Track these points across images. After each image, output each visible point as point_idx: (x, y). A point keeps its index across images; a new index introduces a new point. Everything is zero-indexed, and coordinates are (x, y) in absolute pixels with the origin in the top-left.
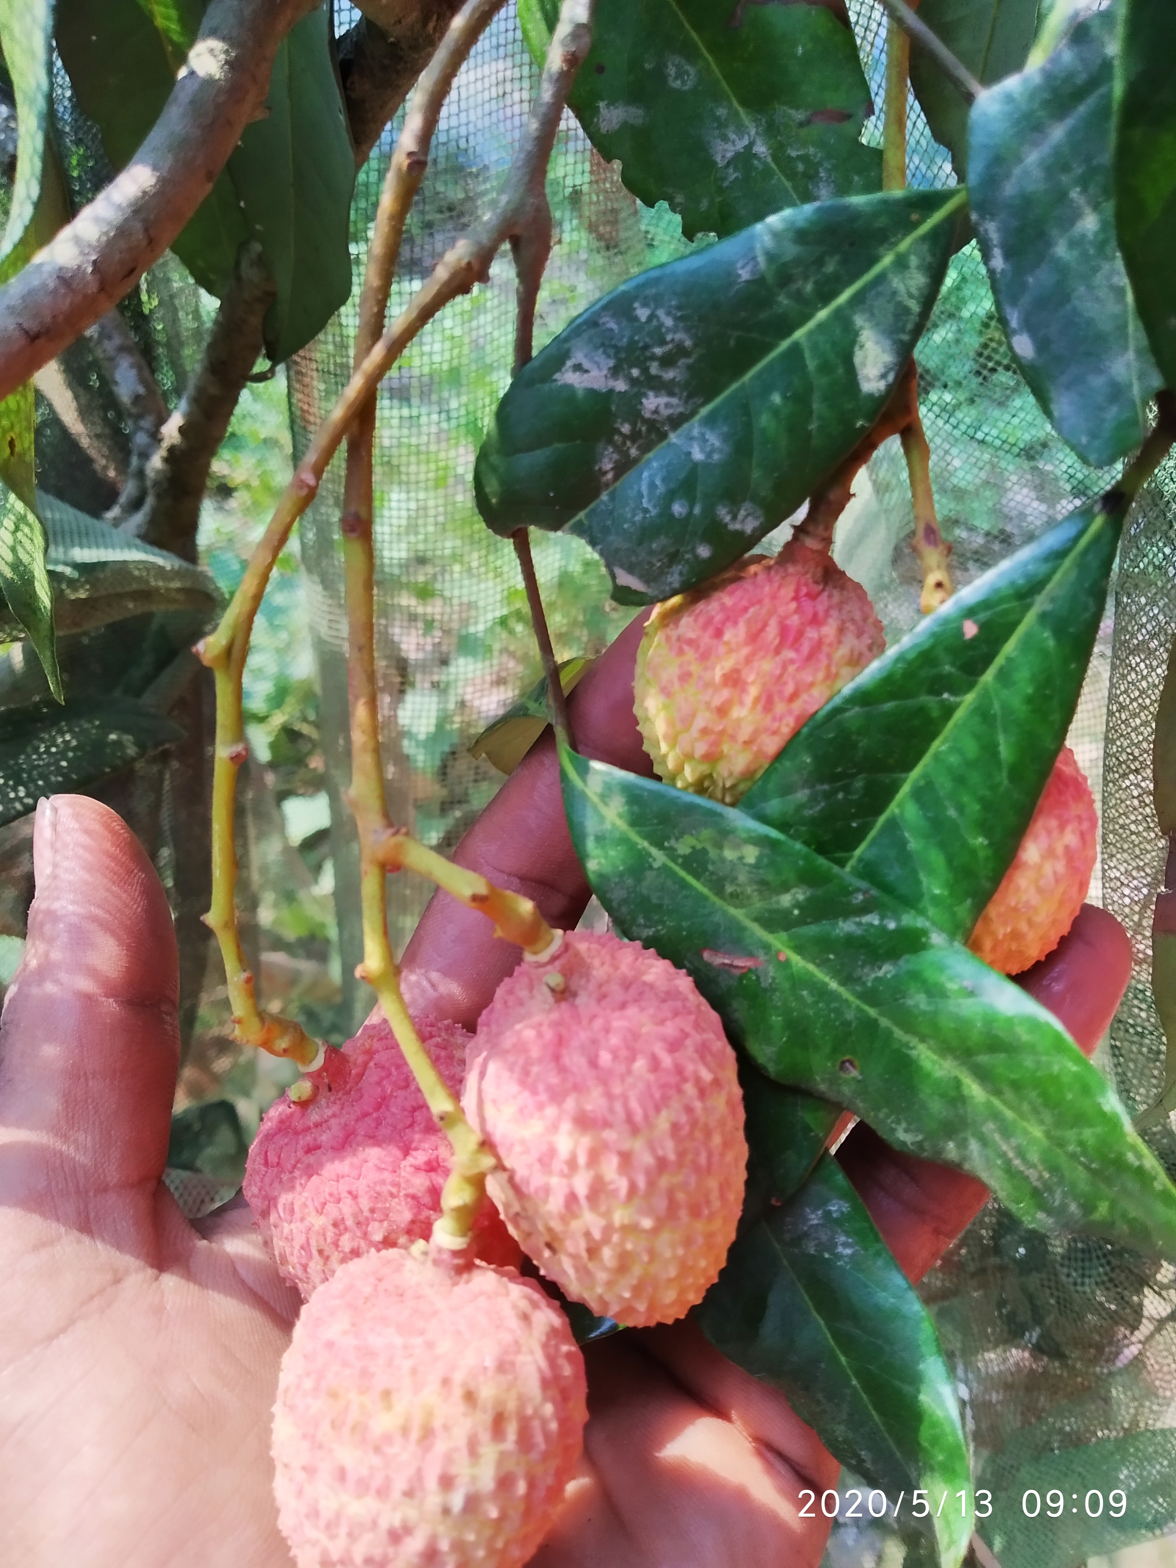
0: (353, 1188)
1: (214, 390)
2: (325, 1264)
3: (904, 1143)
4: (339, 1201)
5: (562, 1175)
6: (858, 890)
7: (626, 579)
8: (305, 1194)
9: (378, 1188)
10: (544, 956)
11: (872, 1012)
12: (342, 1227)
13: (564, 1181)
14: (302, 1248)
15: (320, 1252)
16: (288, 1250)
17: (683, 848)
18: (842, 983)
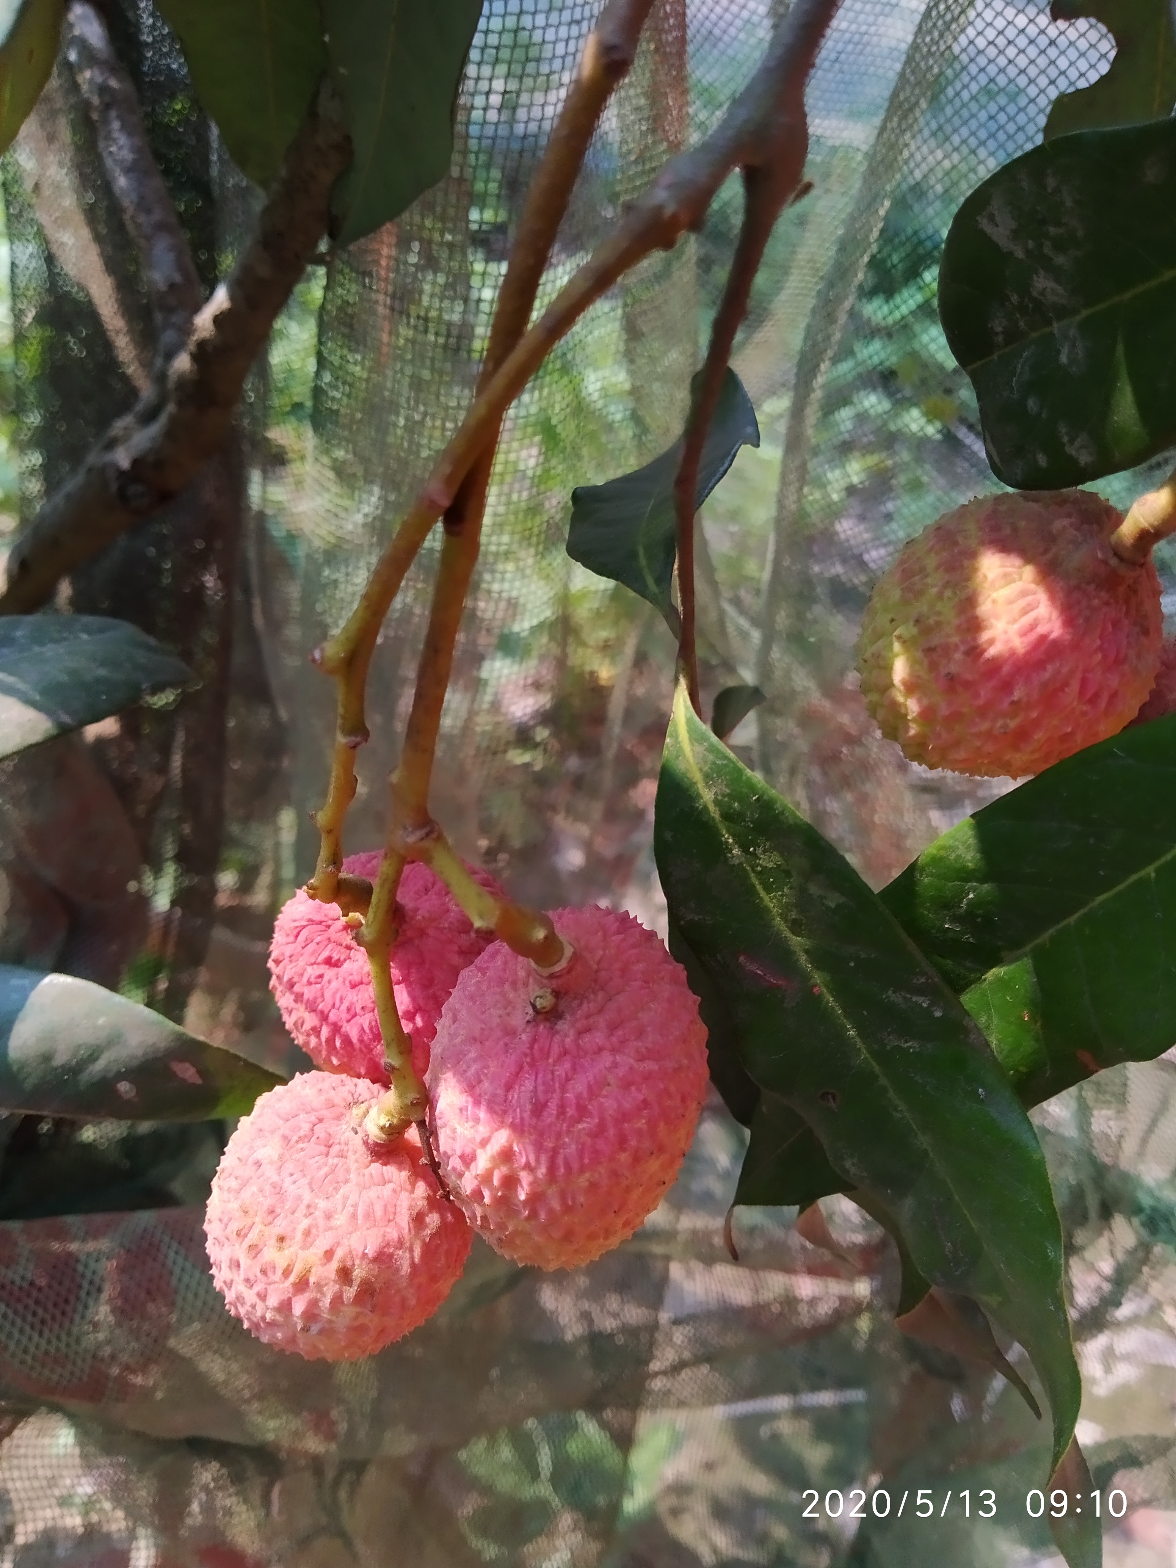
1: (264, 271)
6: (923, 973)
11: (877, 1068)
17: (768, 860)
18: (862, 1035)
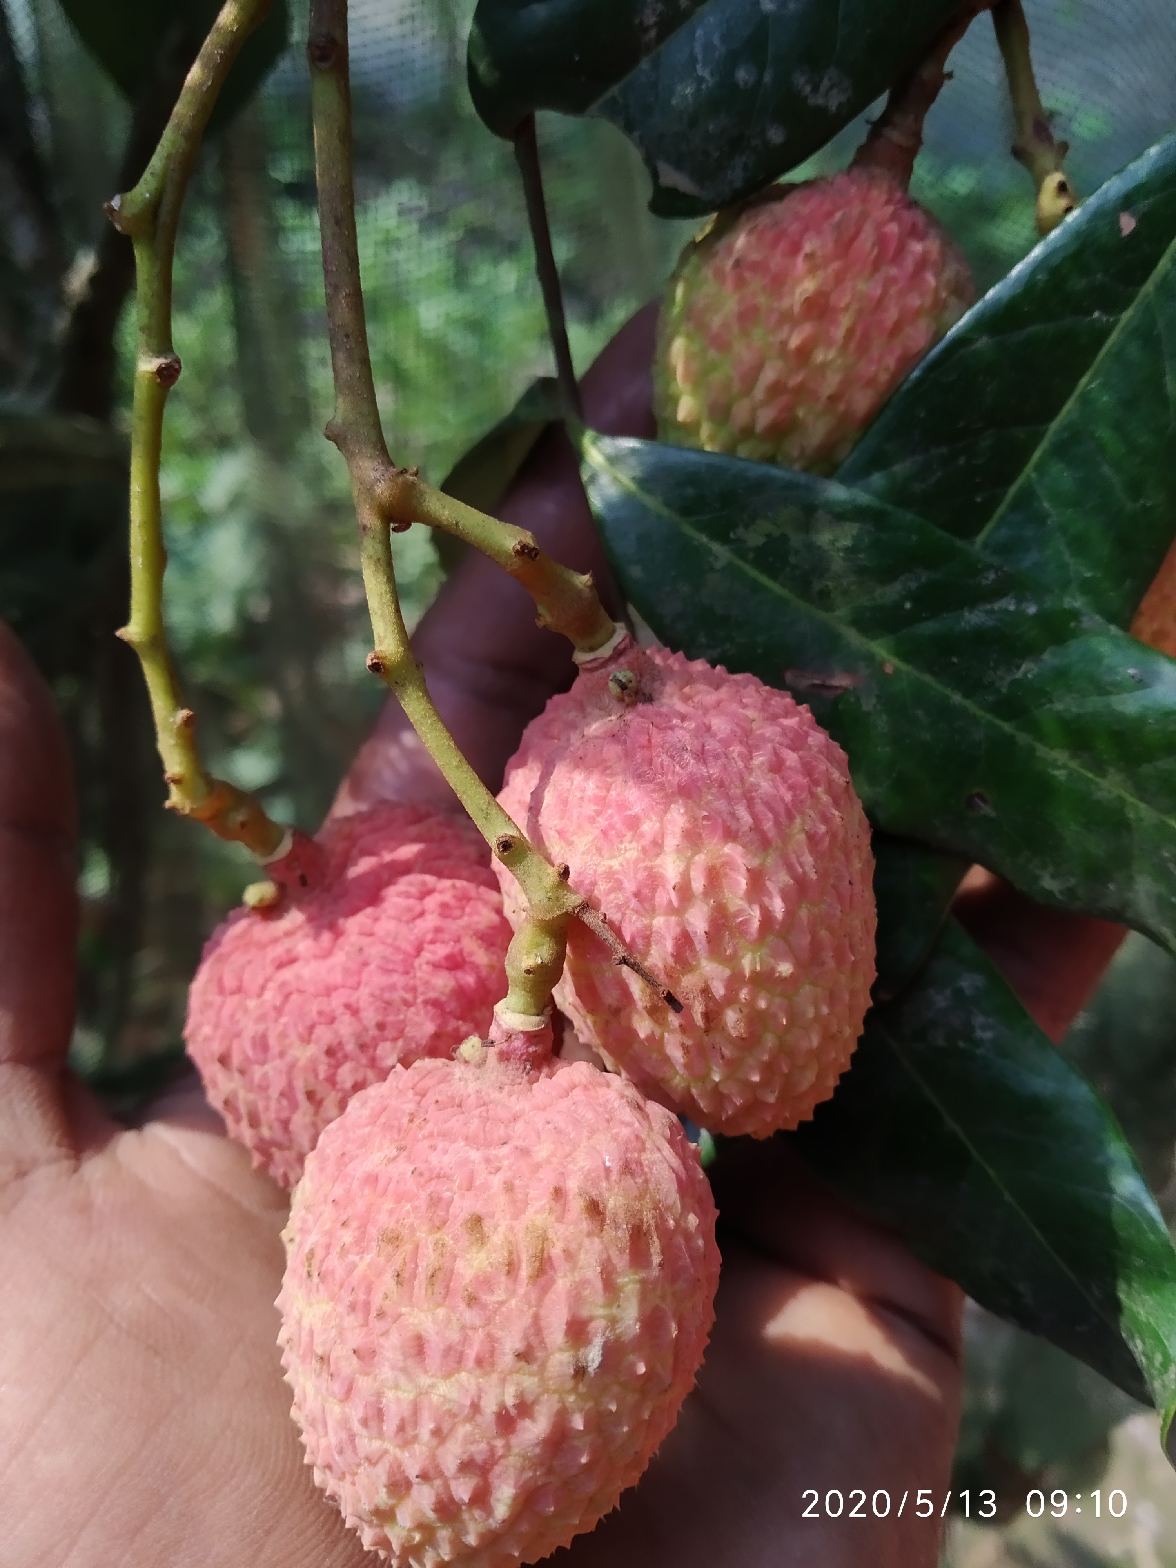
0: (353, 1000)
2: (316, 1113)
3: (1051, 893)
4: (332, 1020)
5: (671, 910)
6: (989, 567)
7: (672, 178)
8: (283, 1020)
9: (387, 996)
10: (605, 651)
11: (1007, 727)
12: (340, 1055)
13: (673, 919)
14: (282, 1094)
15: (310, 1095)
16: (261, 1105)
17: (754, 539)
18: (967, 695)
